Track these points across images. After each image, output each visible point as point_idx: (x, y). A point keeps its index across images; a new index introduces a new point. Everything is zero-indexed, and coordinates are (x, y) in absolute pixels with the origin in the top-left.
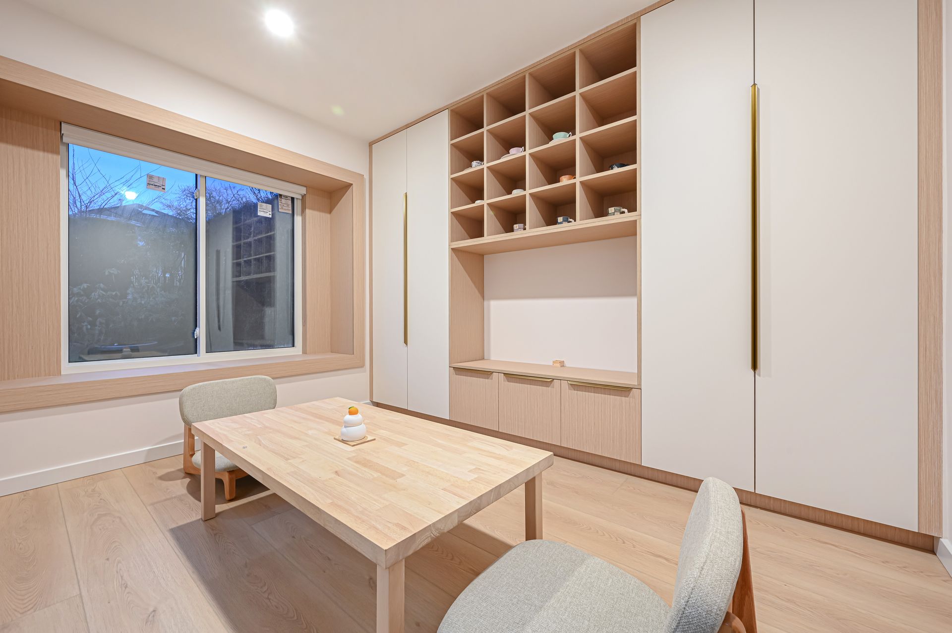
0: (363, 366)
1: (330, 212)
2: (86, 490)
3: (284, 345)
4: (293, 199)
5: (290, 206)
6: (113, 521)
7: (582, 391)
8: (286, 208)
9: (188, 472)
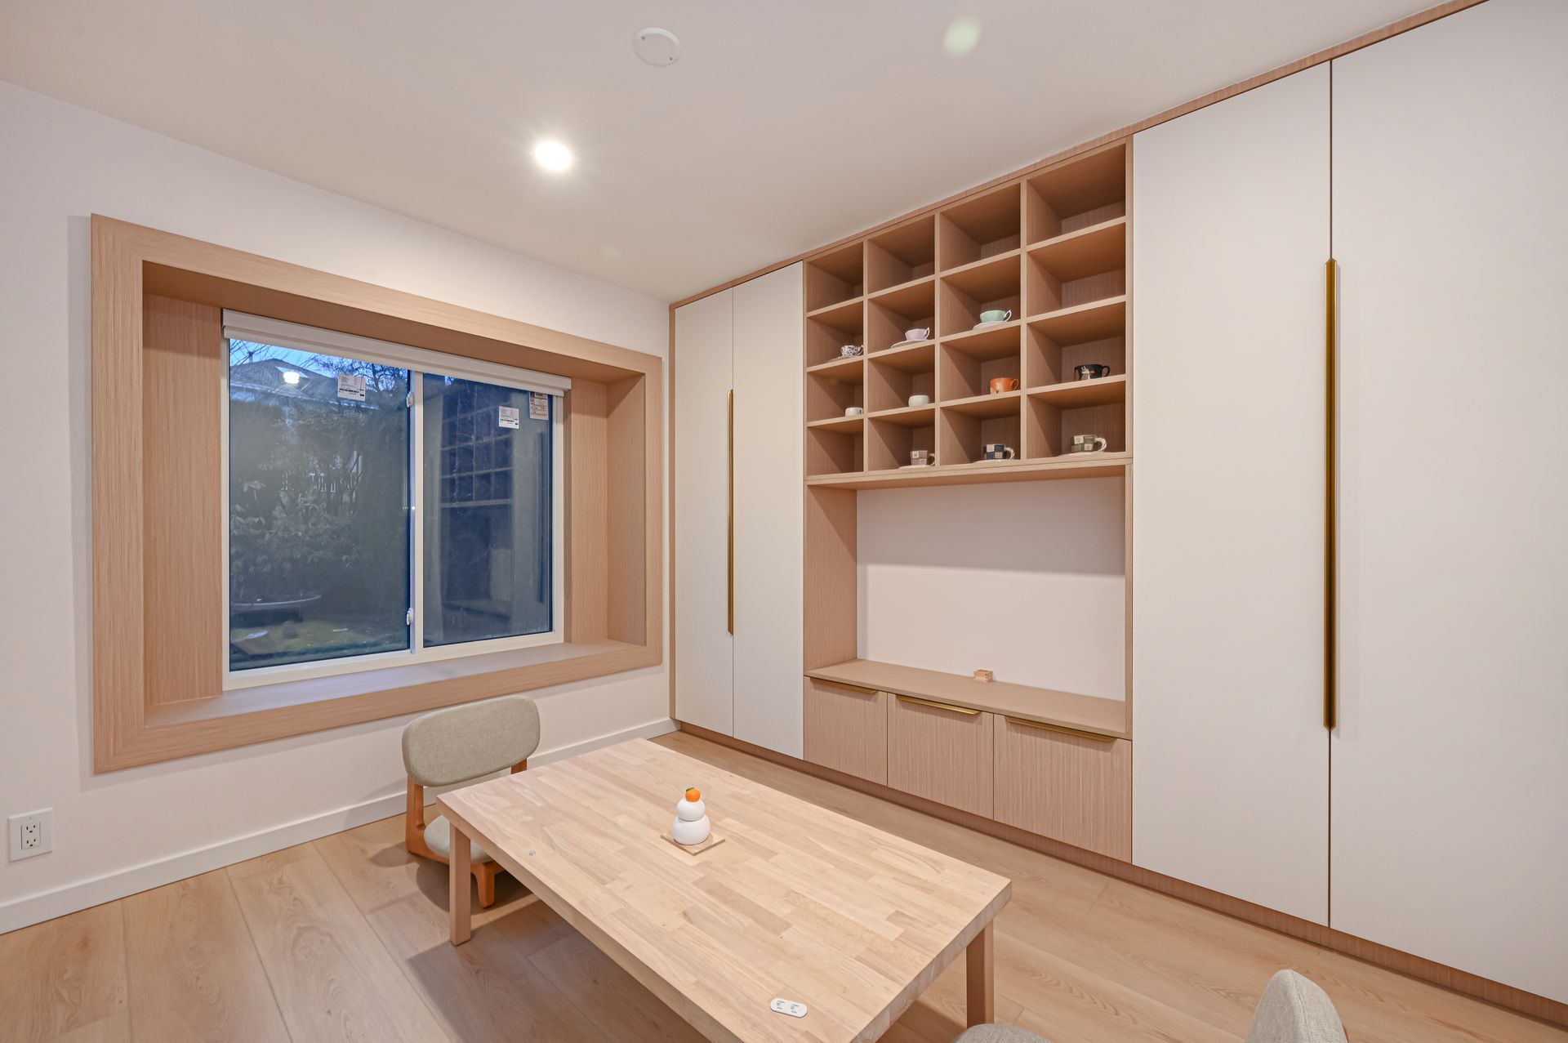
0: (660, 662)
1: (608, 415)
2: (269, 881)
3: (537, 629)
4: (550, 397)
5: (547, 409)
6: (322, 942)
7: (1031, 735)
8: (540, 412)
9: (414, 852)
